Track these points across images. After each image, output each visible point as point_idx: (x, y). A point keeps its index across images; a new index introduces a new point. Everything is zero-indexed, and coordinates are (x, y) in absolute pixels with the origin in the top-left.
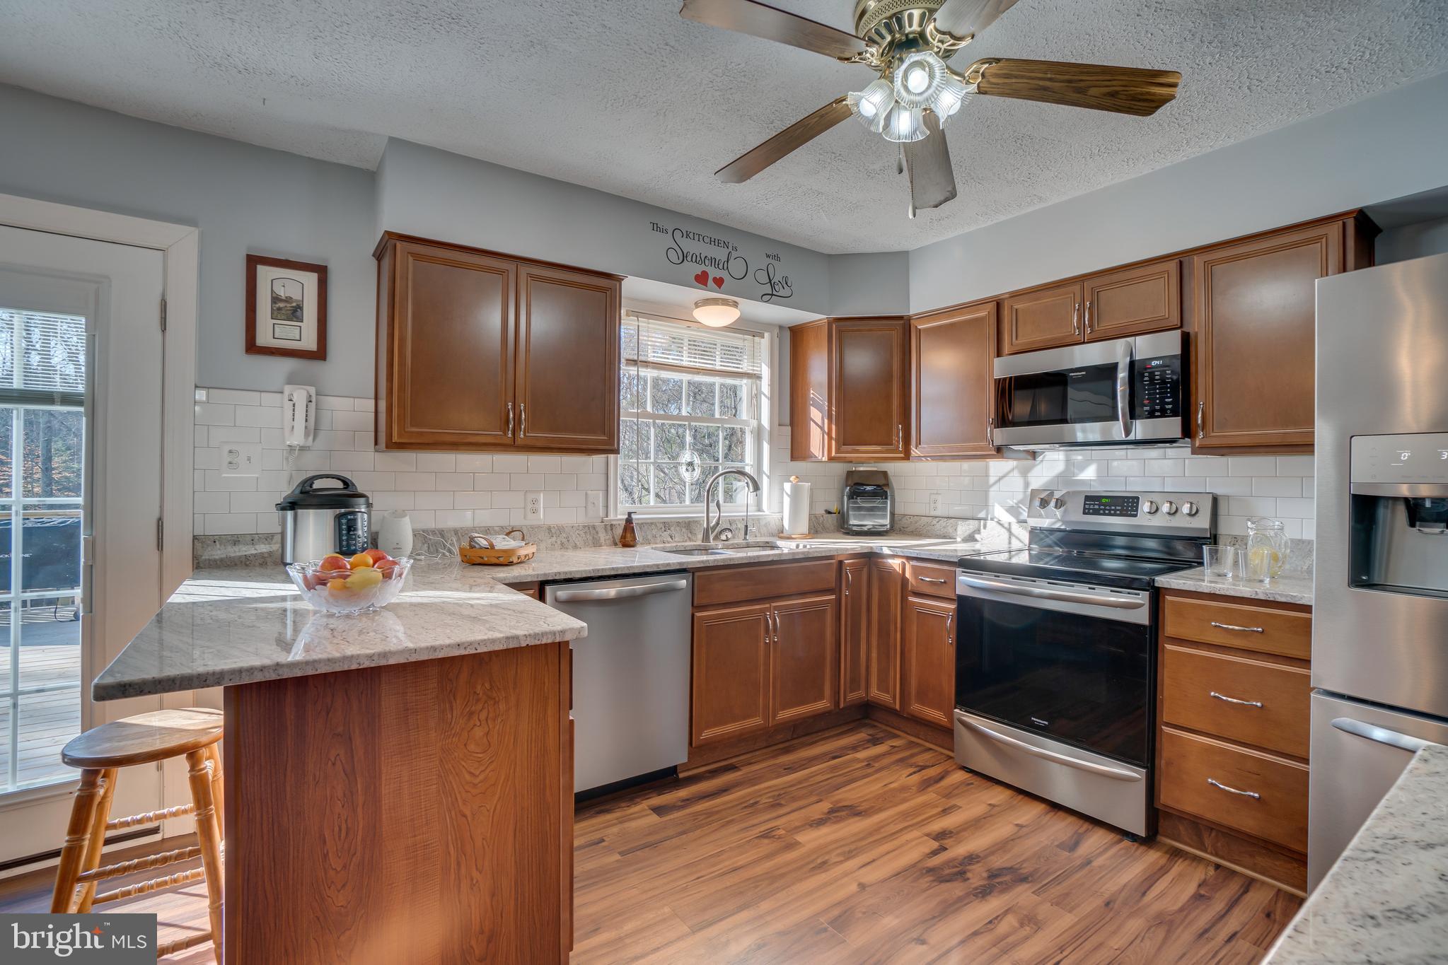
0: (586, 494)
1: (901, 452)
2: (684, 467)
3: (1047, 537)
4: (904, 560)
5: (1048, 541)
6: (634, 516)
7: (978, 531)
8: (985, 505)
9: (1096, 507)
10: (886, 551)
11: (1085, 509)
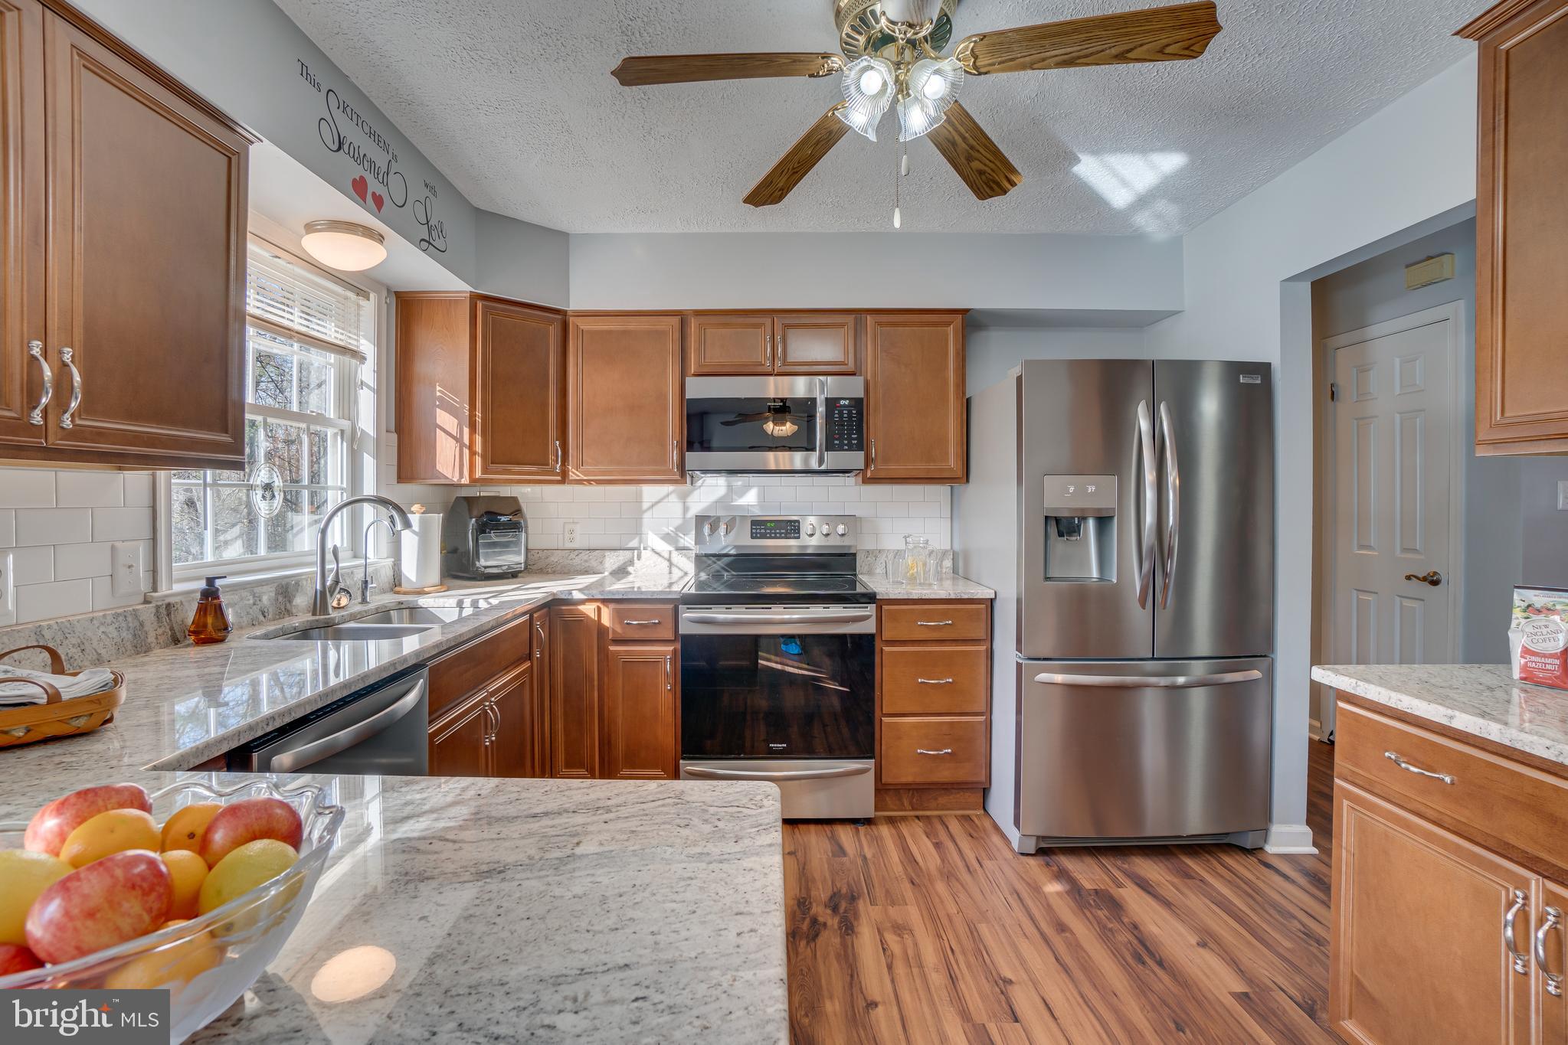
0: (113, 548)
1: (557, 474)
2: (260, 492)
3: (715, 563)
4: (599, 604)
5: (716, 567)
6: (218, 583)
7: (631, 562)
8: (638, 532)
9: (763, 531)
10: (577, 595)
11: (752, 533)
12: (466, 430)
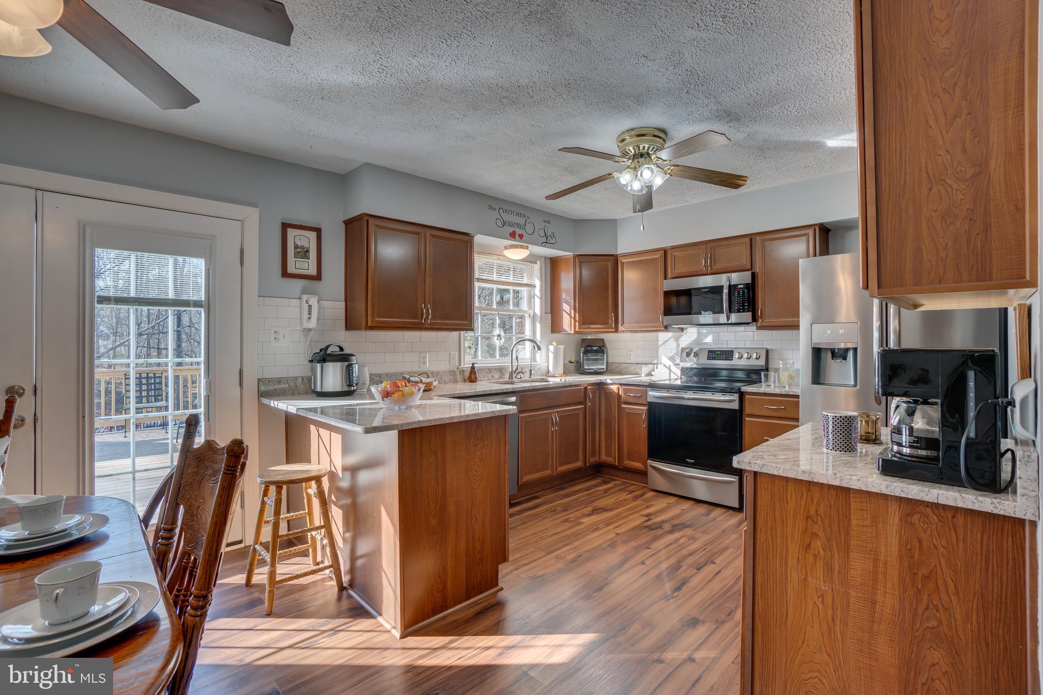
0: (450, 353)
1: (613, 328)
2: (496, 337)
3: (690, 372)
4: (617, 386)
5: (690, 374)
6: (475, 365)
7: (653, 370)
8: (657, 357)
9: (714, 356)
10: (609, 381)
11: (708, 357)
12: (573, 311)
